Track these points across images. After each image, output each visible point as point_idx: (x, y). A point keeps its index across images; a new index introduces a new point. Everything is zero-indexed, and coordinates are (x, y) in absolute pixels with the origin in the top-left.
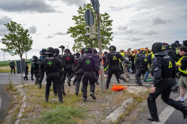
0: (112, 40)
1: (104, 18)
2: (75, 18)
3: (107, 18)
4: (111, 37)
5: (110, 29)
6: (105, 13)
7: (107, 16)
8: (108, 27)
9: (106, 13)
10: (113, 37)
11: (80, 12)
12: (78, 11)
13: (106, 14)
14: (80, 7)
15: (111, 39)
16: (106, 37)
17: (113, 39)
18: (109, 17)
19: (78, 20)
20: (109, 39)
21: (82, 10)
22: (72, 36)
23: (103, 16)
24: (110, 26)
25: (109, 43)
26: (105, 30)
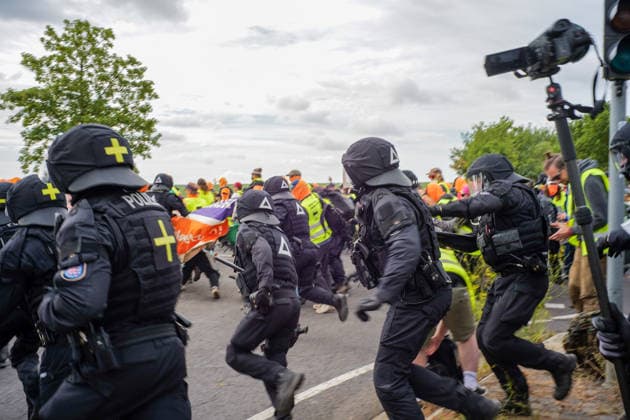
0: (158, 145)
1: (130, 71)
2: (31, 62)
3: (139, 73)
4: (153, 135)
5: (144, 110)
6: (129, 57)
7: (136, 67)
8: (142, 103)
9: (132, 56)
10: (160, 135)
11: (48, 45)
12: (42, 40)
13: (132, 61)
14: (48, 27)
15: (154, 142)
16: (139, 134)
17: (159, 141)
18: (144, 70)
19: (45, 69)
20: (148, 140)
21: (56, 38)
22: (12, 120)
23: (124, 64)
24: (150, 99)
25: (145, 152)
26: (130, 110)
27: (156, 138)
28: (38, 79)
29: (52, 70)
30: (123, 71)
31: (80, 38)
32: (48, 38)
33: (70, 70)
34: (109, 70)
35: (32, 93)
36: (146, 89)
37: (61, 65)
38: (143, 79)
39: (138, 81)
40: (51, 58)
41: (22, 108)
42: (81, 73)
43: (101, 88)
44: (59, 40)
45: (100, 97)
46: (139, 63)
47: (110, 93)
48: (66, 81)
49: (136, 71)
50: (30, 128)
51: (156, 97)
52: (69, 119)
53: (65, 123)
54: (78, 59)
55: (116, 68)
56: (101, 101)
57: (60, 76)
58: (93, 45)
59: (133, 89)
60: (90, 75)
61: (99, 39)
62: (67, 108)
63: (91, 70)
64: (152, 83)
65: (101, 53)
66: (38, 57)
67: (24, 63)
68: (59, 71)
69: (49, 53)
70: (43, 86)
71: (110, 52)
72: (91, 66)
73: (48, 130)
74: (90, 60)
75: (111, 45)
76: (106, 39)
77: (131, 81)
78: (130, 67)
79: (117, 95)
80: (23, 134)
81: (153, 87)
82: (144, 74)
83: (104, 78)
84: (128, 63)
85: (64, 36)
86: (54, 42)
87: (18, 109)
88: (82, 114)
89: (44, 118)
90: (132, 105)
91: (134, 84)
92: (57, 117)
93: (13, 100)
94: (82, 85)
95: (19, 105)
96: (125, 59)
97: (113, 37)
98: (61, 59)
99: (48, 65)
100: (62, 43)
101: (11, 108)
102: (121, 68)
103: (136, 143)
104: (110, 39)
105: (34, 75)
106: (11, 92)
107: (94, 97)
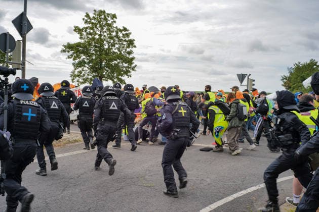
0: (135, 71)
1: (123, 34)
2: (78, 30)
4: (133, 65)
5: (129, 53)
6: (123, 27)
7: (127, 32)
8: (128, 50)
9: (125, 27)
10: (136, 66)
11: (86, 22)
12: (83, 19)
13: (125, 29)
14: (87, 13)
15: (133, 69)
16: (126, 65)
17: (135, 69)
18: (130, 34)
19: (84, 33)
20: (130, 68)
21: (90, 18)
22: (69, 58)
23: (121, 31)
24: (132, 48)
25: (129, 74)
26: (122, 53)
27: (134, 67)
28: (81, 38)
29: (87, 34)
30: (120, 35)
31: (100, 18)
32: (86, 18)
33: (95, 34)
34: (114, 34)
35: (78, 45)
36: (131, 43)
37: (92, 31)
38: (130, 38)
39: (127, 39)
40: (87, 28)
41: (73, 51)
42: (100, 35)
43: (110, 42)
44: (91, 19)
45: (109, 47)
46: (128, 31)
47: (113, 45)
48: (94, 39)
49: (127, 34)
50: (77, 61)
51: (135, 47)
52: (94, 57)
53: (92, 59)
54: (100, 29)
55: (117, 33)
56: (109, 49)
57: (90, 37)
58: (107, 22)
59: (125, 43)
60: (105, 36)
61: (109, 19)
62: (94, 52)
63: (105, 34)
64: (134, 40)
65: (110, 25)
66: (81, 27)
67: (75, 30)
68: (90, 34)
69: (86, 26)
70: (82, 41)
71: (115, 25)
72: (105, 32)
73: (85, 63)
74: (105, 29)
75: (115, 22)
76: (112, 19)
77: (124, 39)
78: (124, 33)
79: (117, 46)
80: (73, 64)
81: (134, 42)
82: (130, 36)
83: (111, 38)
84: (123, 30)
85: (94, 17)
86: (89, 20)
87: (71, 52)
88: (101, 55)
89: (83, 57)
90: (124, 51)
91: (125, 41)
92: (88, 56)
93: (69, 48)
94: (101, 41)
95: (71, 50)
96: (122, 28)
97: (116, 18)
98: (92, 28)
99: (85, 31)
100: (92, 21)
101: (68, 52)
102: (119, 33)
103: (124, 69)
104: (115, 19)
105: (79, 36)
106: (69, 44)
107: (106, 47)
